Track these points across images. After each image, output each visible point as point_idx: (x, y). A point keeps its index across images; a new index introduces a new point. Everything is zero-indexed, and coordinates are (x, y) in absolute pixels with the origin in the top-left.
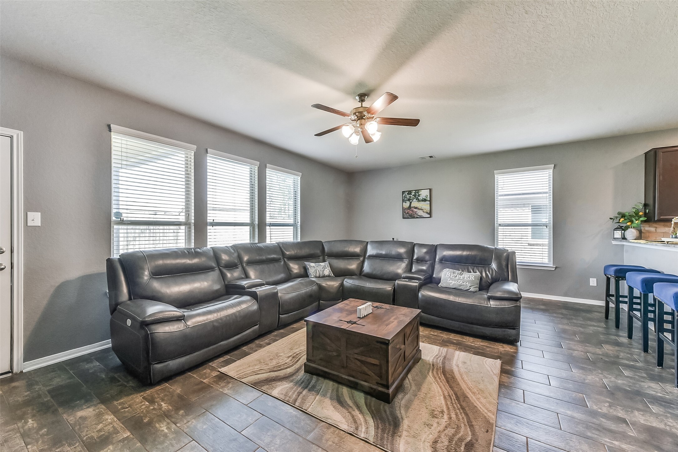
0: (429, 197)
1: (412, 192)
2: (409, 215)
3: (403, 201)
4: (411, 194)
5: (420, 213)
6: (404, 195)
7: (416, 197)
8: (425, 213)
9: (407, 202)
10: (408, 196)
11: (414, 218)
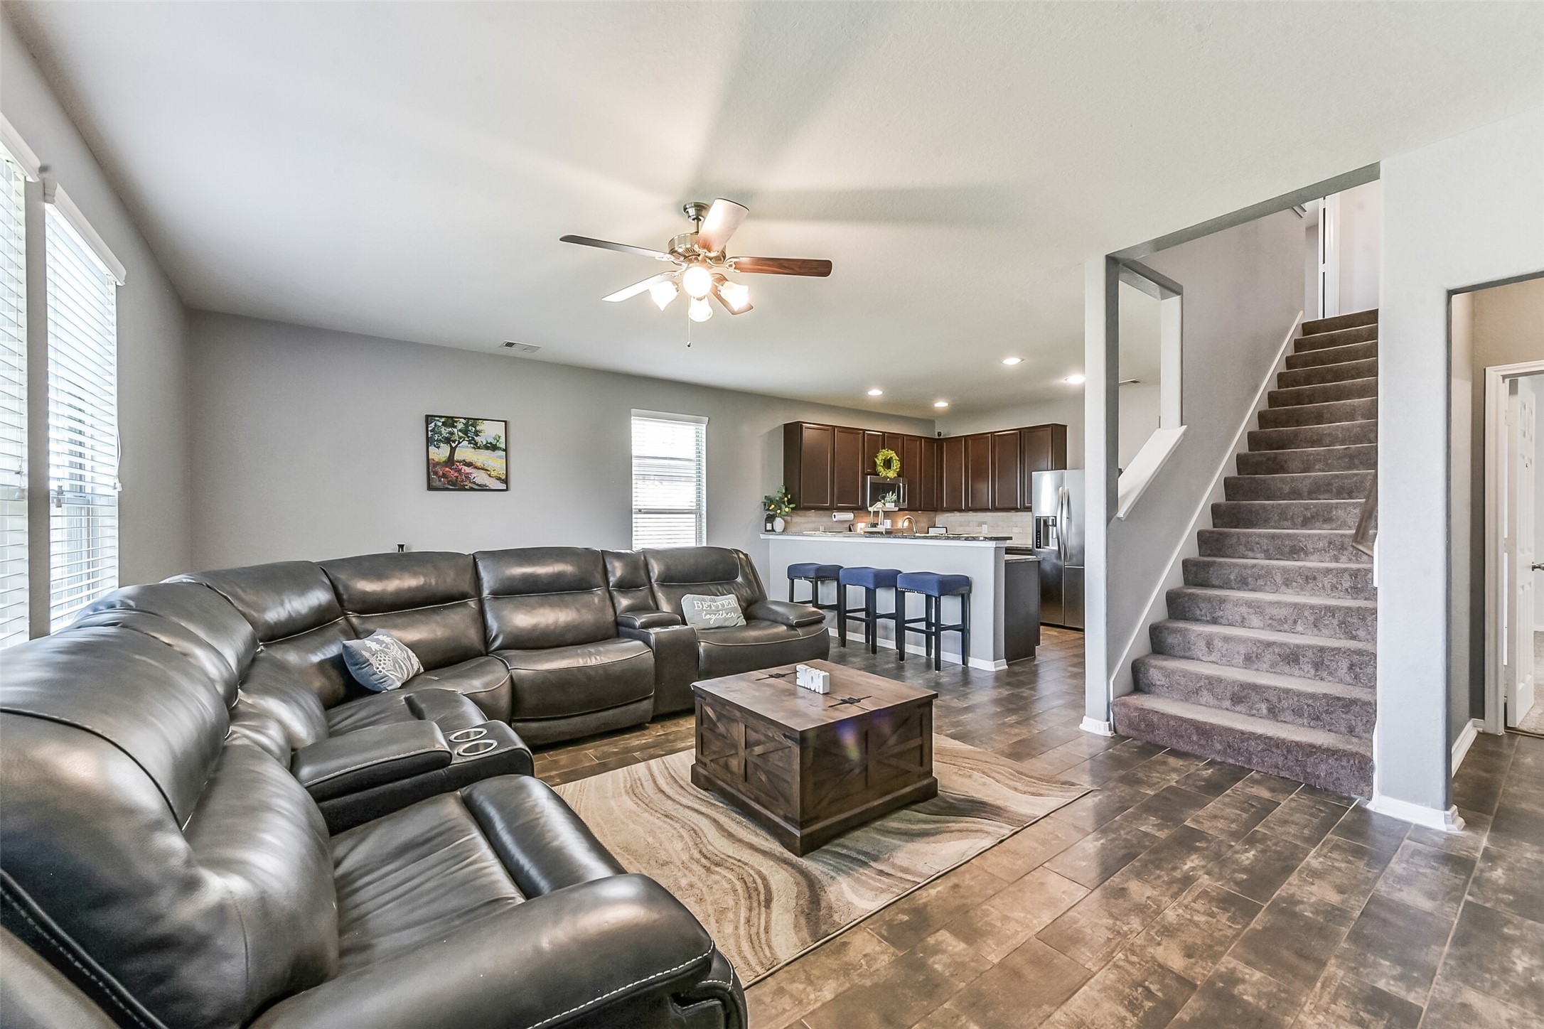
0: (503, 439)
1: (456, 422)
2: (448, 482)
3: (429, 441)
4: (455, 427)
5: (480, 478)
6: (433, 425)
7: (468, 437)
8: (494, 480)
9: (442, 445)
10: (445, 431)
11: (463, 489)
